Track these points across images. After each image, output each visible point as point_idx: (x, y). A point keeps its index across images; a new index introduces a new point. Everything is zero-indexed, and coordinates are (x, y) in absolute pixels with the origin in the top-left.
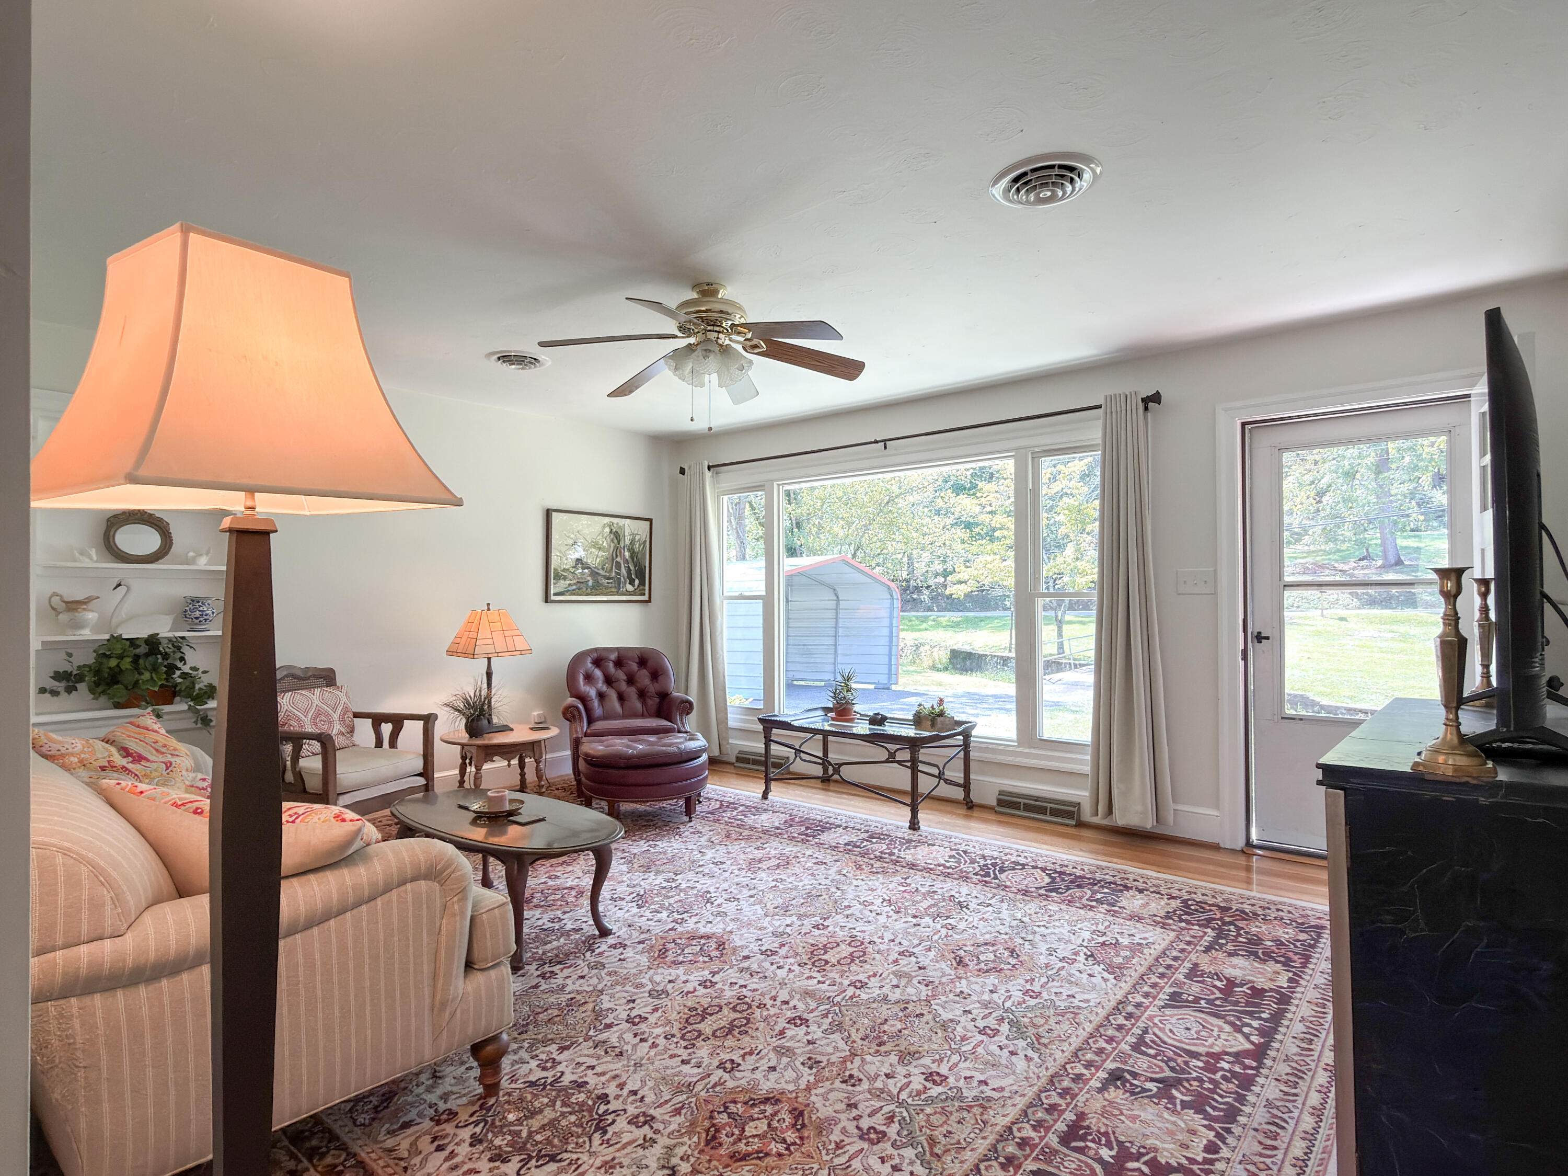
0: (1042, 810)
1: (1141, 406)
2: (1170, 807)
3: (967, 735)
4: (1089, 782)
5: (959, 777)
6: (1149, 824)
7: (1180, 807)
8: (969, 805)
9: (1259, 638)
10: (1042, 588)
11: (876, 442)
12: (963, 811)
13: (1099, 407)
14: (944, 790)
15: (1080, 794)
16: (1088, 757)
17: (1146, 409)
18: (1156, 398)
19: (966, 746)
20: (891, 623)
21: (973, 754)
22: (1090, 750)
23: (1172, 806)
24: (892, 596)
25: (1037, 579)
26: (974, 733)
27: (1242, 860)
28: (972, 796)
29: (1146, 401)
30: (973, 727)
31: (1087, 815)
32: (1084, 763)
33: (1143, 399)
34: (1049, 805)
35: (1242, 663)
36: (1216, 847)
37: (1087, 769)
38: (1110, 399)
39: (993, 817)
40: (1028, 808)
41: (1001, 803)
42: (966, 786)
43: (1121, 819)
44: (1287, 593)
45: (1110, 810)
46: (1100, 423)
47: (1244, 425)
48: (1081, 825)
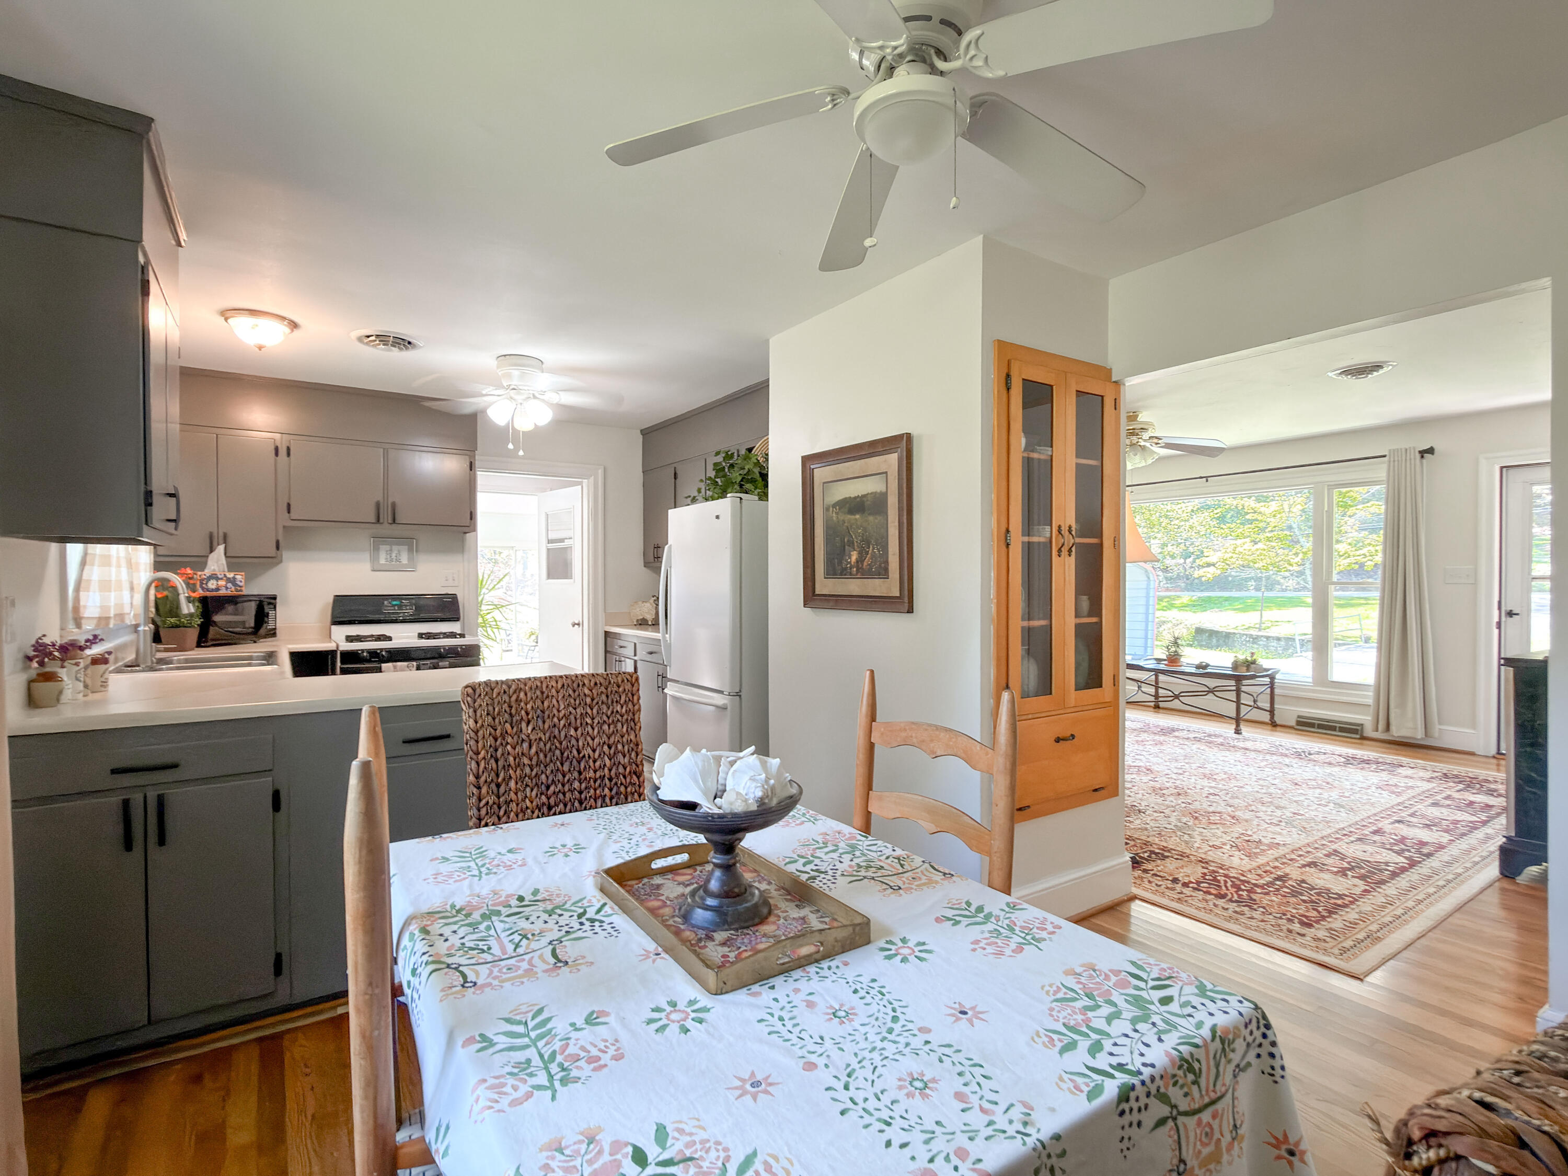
0: (1333, 728)
1: (1418, 456)
2: (1436, 728)
3: (1272, 678)
4: (1372, 710)
5: (1267, 706)
6: (1419, 735)
7: (1442, 727)
8: (1274, 725)
9: (1510, 614)
10: (1335, 578)
11: (1201, 478)
12: (1269, 727)
13: (1384, 456)
14: (1256, 715)
15: (1365, 719)
16: (1371, 694)
17: (1422, 457)
18: (1431, 451)
19: (1272, 686)
20: (1148, 601)
21: (1277, 691)
22: (1372, 689)
23: (1438, 727)
24: (1149, 578)
25: (1330, 573)
26: (1277, 676)
27: (1494, 761)
28: (1276, 719)
29: (1423, 453)
30: (1277, 672)
31: (1369, 732)
32: (1368, 698)
33: (1420, 452)
34: (1338, 725)
35: (1496, 631)
36: (1472, 754)
37: (1370, 701)
38: (1394, 452)
39: (1294, 731)
40: (1320, 726)
41: (1299, 723)
42: (1272, 712)
43: (1397, 732)
44: (1533, 583)
45: (1388, 728)
46: (1385, 466)
47: (1502, 468)
48: (1363, 738)
